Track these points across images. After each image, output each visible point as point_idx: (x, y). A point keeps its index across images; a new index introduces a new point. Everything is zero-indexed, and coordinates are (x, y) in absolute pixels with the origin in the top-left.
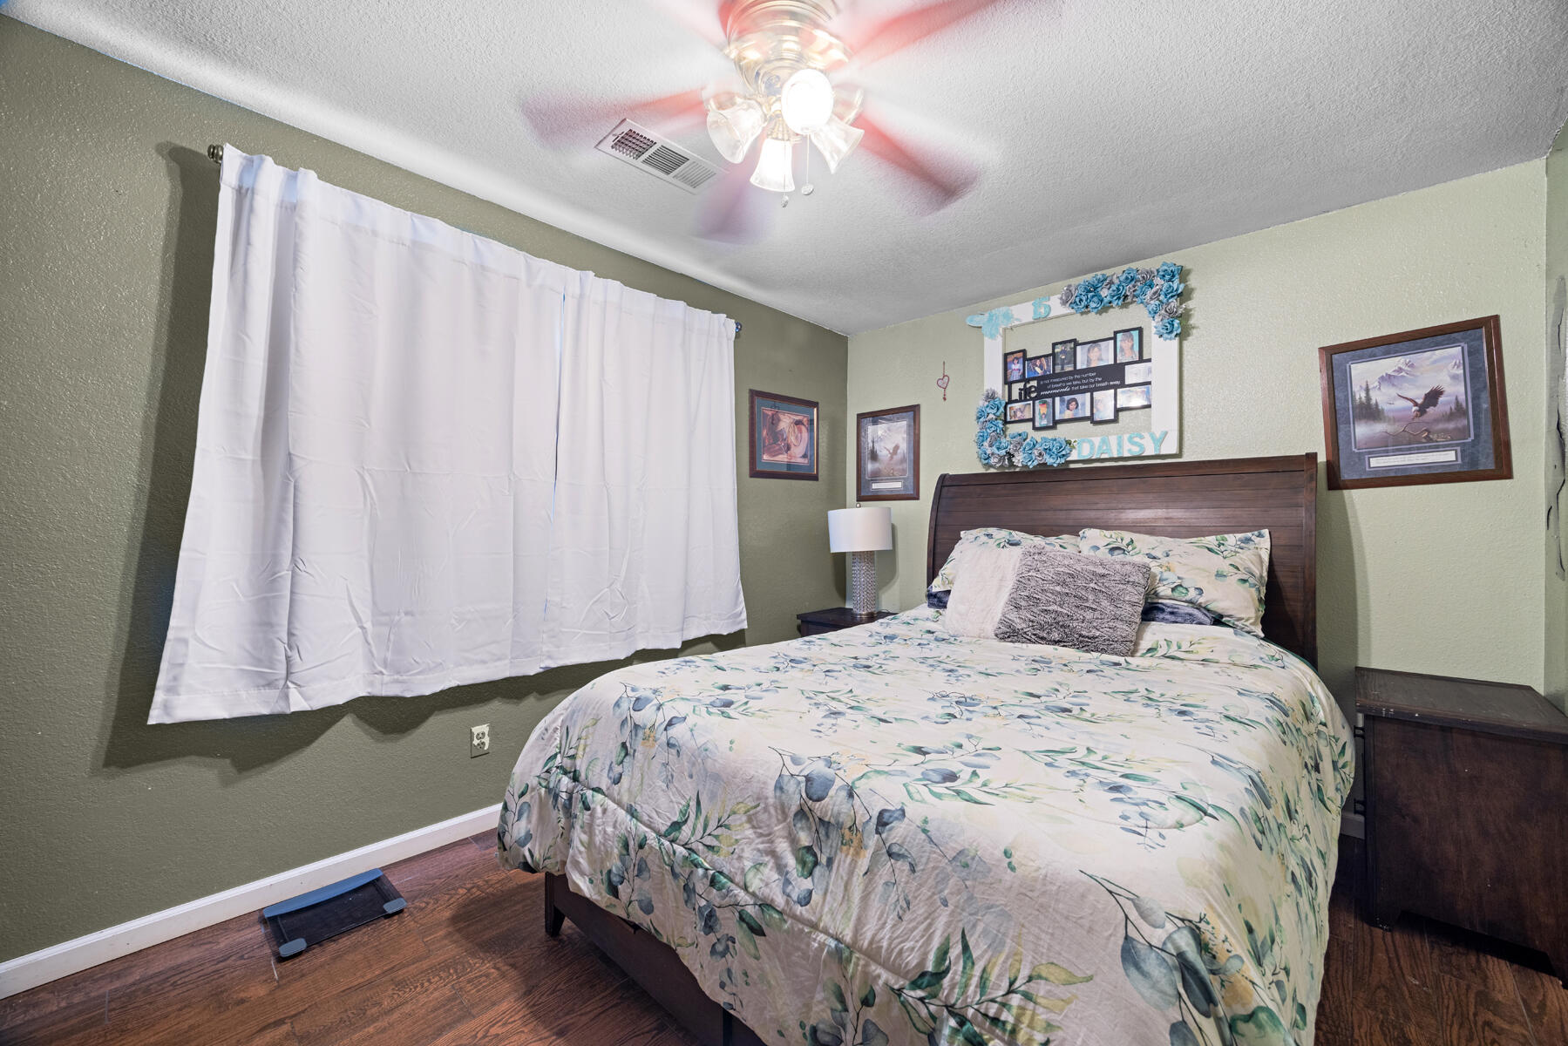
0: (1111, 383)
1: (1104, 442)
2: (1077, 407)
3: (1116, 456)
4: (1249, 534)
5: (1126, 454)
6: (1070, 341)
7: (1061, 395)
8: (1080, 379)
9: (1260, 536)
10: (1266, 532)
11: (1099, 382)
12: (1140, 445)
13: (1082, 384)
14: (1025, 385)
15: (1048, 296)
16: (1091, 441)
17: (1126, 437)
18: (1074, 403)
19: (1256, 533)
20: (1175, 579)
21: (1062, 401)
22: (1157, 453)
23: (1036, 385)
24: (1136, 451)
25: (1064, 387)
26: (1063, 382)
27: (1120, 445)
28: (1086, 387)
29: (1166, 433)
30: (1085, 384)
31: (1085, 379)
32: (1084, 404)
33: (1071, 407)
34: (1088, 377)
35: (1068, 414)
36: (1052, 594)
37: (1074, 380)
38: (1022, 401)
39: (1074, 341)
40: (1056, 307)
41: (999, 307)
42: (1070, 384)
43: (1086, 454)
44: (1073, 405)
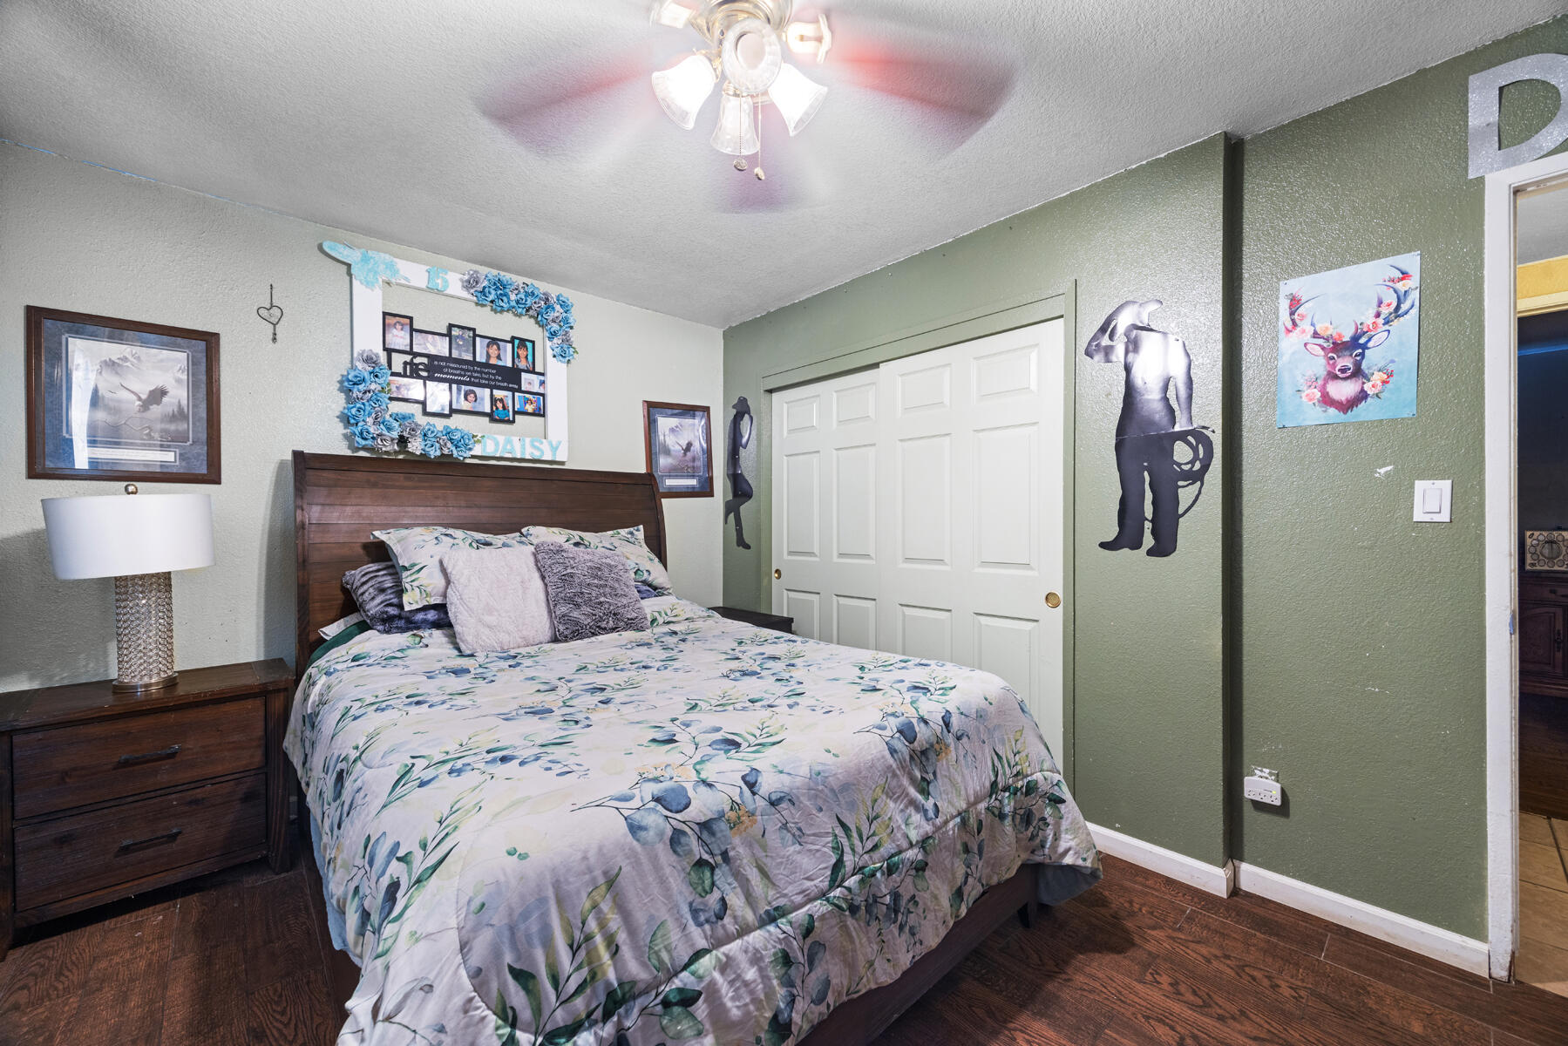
0: (510, 385)
1: (509, 442)
2: (476, 401)
3: (519, 457)
4: (632, 529)
5: (528, 457)
6: (469, 329)
7: (459, 383)
8: (481, 372)
9: (638, 530)
10: (641, 527)
11: (499, 381)
12: (538, 449)
13: (483, 378)
14: (412, 360)
15: (446, 269)
16: (495, 439)
17: (528, 440)
18: (472, 395)
19: (636, 528)
20: (634, 565)
21: (459, 390)
22: (553, 459)
23: (426, 362)
24: (537, 455)
25: (464, 376)
26: (462, 370)
27: (523, 447)
28: (487, 382)
29: (560, 443)
30: (485, 379)
31: (486, 373)
32: (483, 399)
33: (469, 398)
34: (489, 373)
35: (465, 406)
36: (597, 587)
37: (476, 372)
38: (407, 377)
39: (474, 330)
40: (454, 283)
41: (379, 250)
42: (469, 373)
43: (490, 451)
44: (471, 397)
